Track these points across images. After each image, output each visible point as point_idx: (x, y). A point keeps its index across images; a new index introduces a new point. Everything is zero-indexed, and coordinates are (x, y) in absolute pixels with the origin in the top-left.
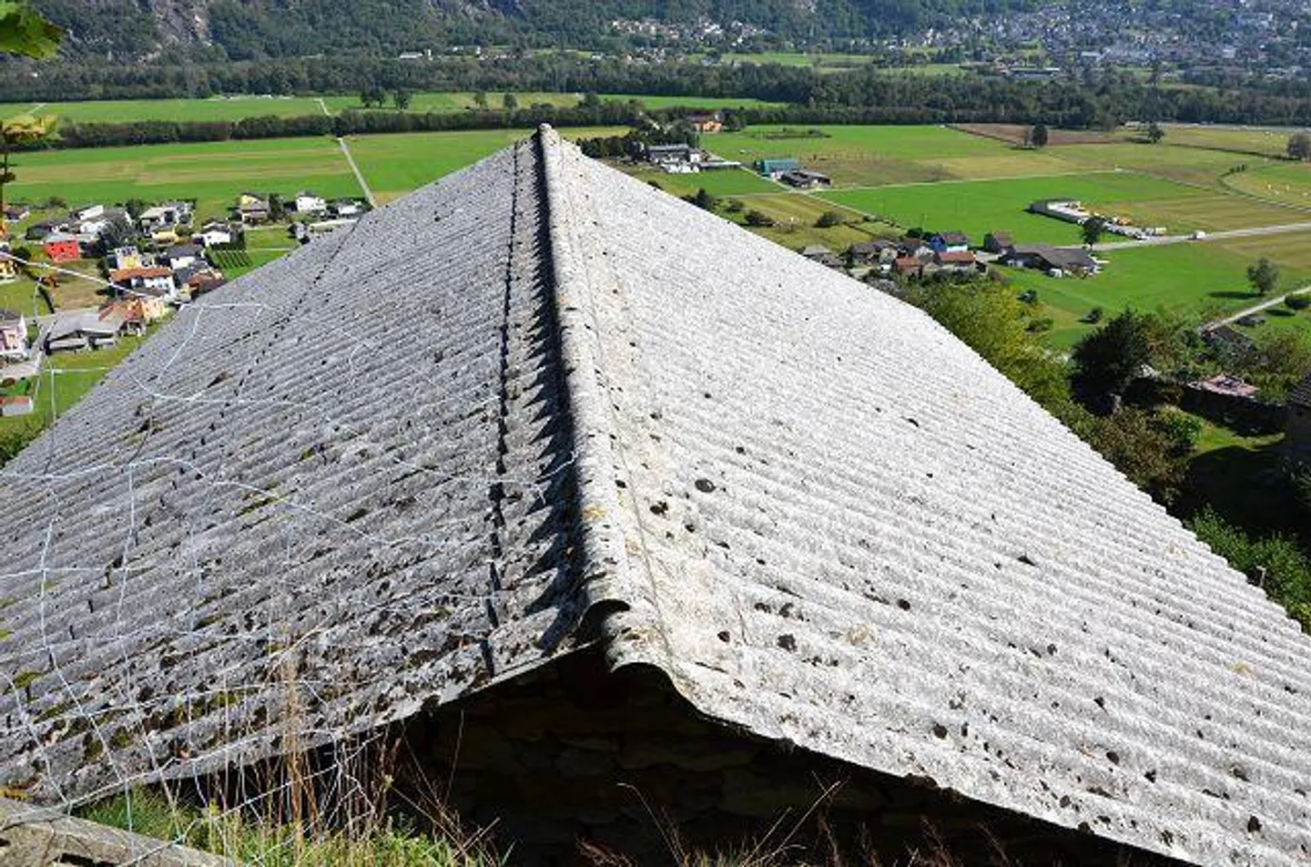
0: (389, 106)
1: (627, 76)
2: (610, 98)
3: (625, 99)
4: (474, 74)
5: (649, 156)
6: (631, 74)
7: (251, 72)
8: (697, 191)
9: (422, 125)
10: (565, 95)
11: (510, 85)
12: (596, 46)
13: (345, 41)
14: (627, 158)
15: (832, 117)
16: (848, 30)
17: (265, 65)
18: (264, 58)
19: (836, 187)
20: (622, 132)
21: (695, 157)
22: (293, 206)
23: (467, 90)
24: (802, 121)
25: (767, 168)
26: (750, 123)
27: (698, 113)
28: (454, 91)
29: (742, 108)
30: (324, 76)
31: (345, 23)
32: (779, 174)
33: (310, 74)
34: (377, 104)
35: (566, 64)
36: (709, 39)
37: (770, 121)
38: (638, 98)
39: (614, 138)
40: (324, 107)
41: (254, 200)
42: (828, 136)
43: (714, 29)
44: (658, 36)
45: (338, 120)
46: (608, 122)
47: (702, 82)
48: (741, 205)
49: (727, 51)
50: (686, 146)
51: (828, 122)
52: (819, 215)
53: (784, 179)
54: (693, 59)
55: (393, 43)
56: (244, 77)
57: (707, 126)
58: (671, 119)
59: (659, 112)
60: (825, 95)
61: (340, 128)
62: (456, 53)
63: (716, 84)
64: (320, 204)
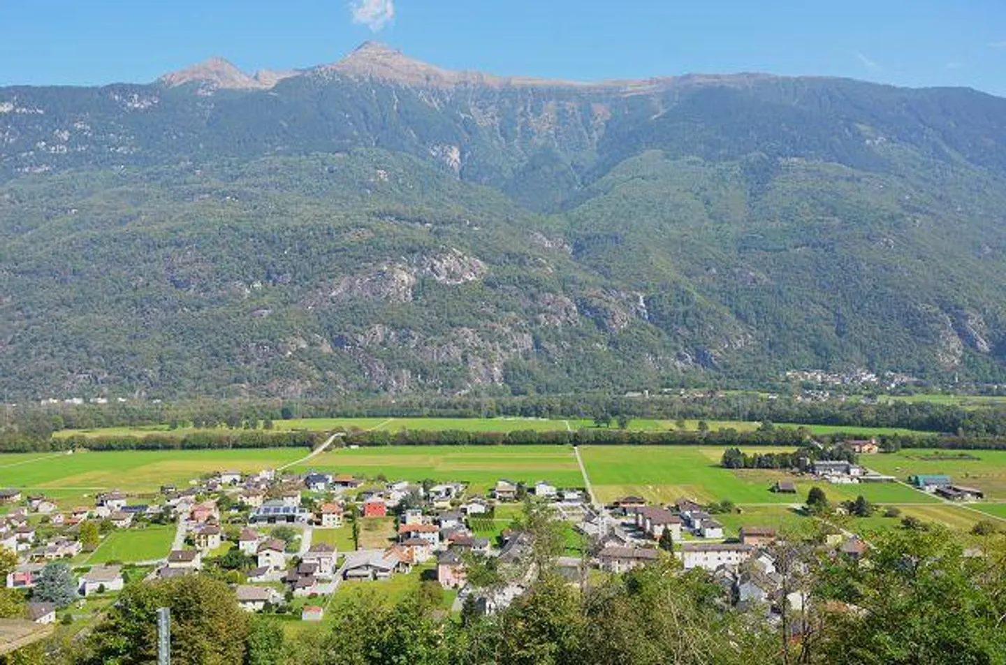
0: (614, 426)
1: (797, 409)
2: (782, 425)
3: (795, 427)
4: (678, 407)
5: (813, 469)
6: (800, 409)
7: (524, 402)
8: (856, 498)
9: (634, 440)
10: (747, 423)
11: (704, 415)
12: (773, 390)
13: (589, 384)
14: (796, 470)
15: (982, 444)
16: (991, 378)
17: (533, 398)
18: (533, 394)
19: (989, 501)
20: (791, 450)
21: (855, 471)
22: (533, 491)
23: (672, 418)
24: (953, 446)
25: (921, 483)
26: (904, 447)
27: (857, 438)
28: (662, 418)
29: (896, 435)
30: (571, 406)
31: (590, 373)
32: (933, 488)
33: (562, 404)
34: (605, 425)
35: (749, 402)
36: (867, 385)
37: (922, 446)
38: (806, 426)
39: (785, 455)
40: (568, 426)
41: (506, 484)
42: (979, 459)
43: (872, 377)
44: (823, 383)
45: (575, 435)
46: (779, 443)
47: (860, 416)
48: (898, 512)
49: (882, 393)
50: (847, 462)
51: (976, 448)
52: (973, 524)
53: (938, 492)
54: (853, 399)
55: (622, 386)
56: (519, 406)
57: (866, 448)
58: (833, 441)
59: (823, 437)
60: (972, 426)
61: (576, 440)
62: (666, 393)
63: (872, 417)
64: (552, 490)
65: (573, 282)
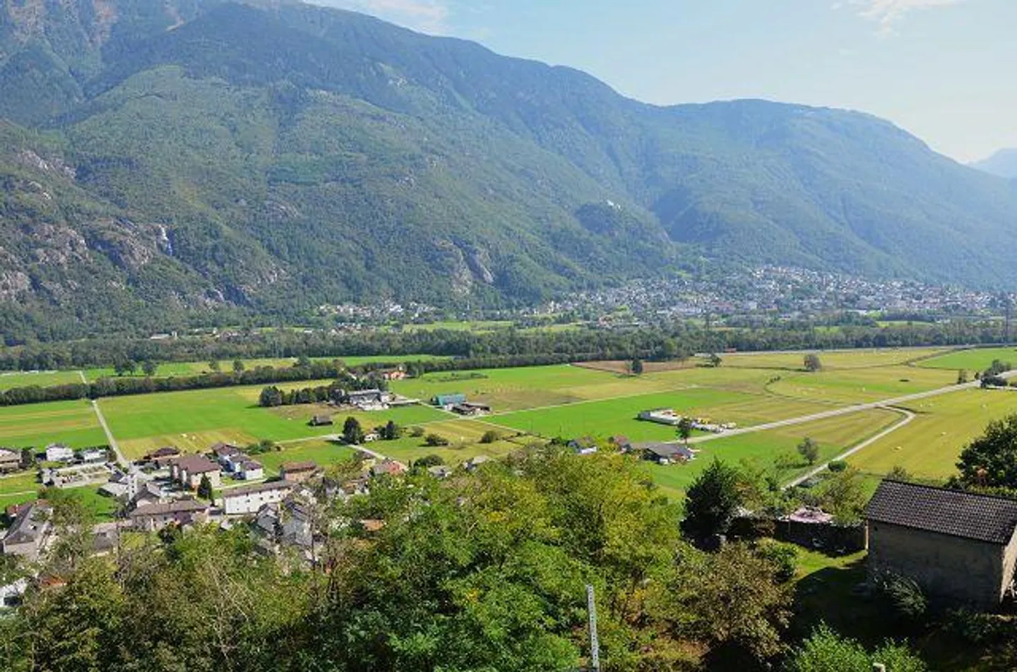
0: (139, 373)
1: (331, 343)
2: (318, 359)
3: (330, 360)
4: (212, 347)
5: (349, 400)
6: (334, 342)
7: (22, 355)
8: (387, 422)
9: (163, 387)
10: (283, 359)
11: (239, 354)
12: (308, 324)
13: (106, 328)
14: (332, 402)
15: (488, 364)
16: (495, 305)
17: (36, 347)
18: (36, 342)
19: (494, 412)
20: (327, 383)
21: (385, 398)
22: (43, 456)
23: (205, 359)
24: (466, 368)
25: (441, 403)
26: (426, 371)
27: (386, 366)
28: (194, 361)
29: (419, 361)
30: (86, 354)
31: (107, 315)
32: (451, 406)
33: (73, 352)
34: (129, 373)
35: (283, 338)
36: (393, 315)
37: (441, 370)
38: (339, 358)
39: (321, 388)
40: (82, 377)
41: (8, 453)
42: (486, 377)
43: (397, 308)
44: (355, 315)
45: (93, 387)
46: (316, 377)
47: (388, 346)
48: (422, 431)
49: (407, 323)
50: (377, 390)
51: (484, 367)
52: (483, 434)
53: (455, 409)
54: (382, 329)
55: (145, 328)
56: (16, 358)
57: (393, 375)
58: (366, 371)
59: (356, 367)
60: (481, 348)
61: (94, 393)
62: (197, 334)
63: (399, 346)
64: (68, 453)
65: (79, 211)
